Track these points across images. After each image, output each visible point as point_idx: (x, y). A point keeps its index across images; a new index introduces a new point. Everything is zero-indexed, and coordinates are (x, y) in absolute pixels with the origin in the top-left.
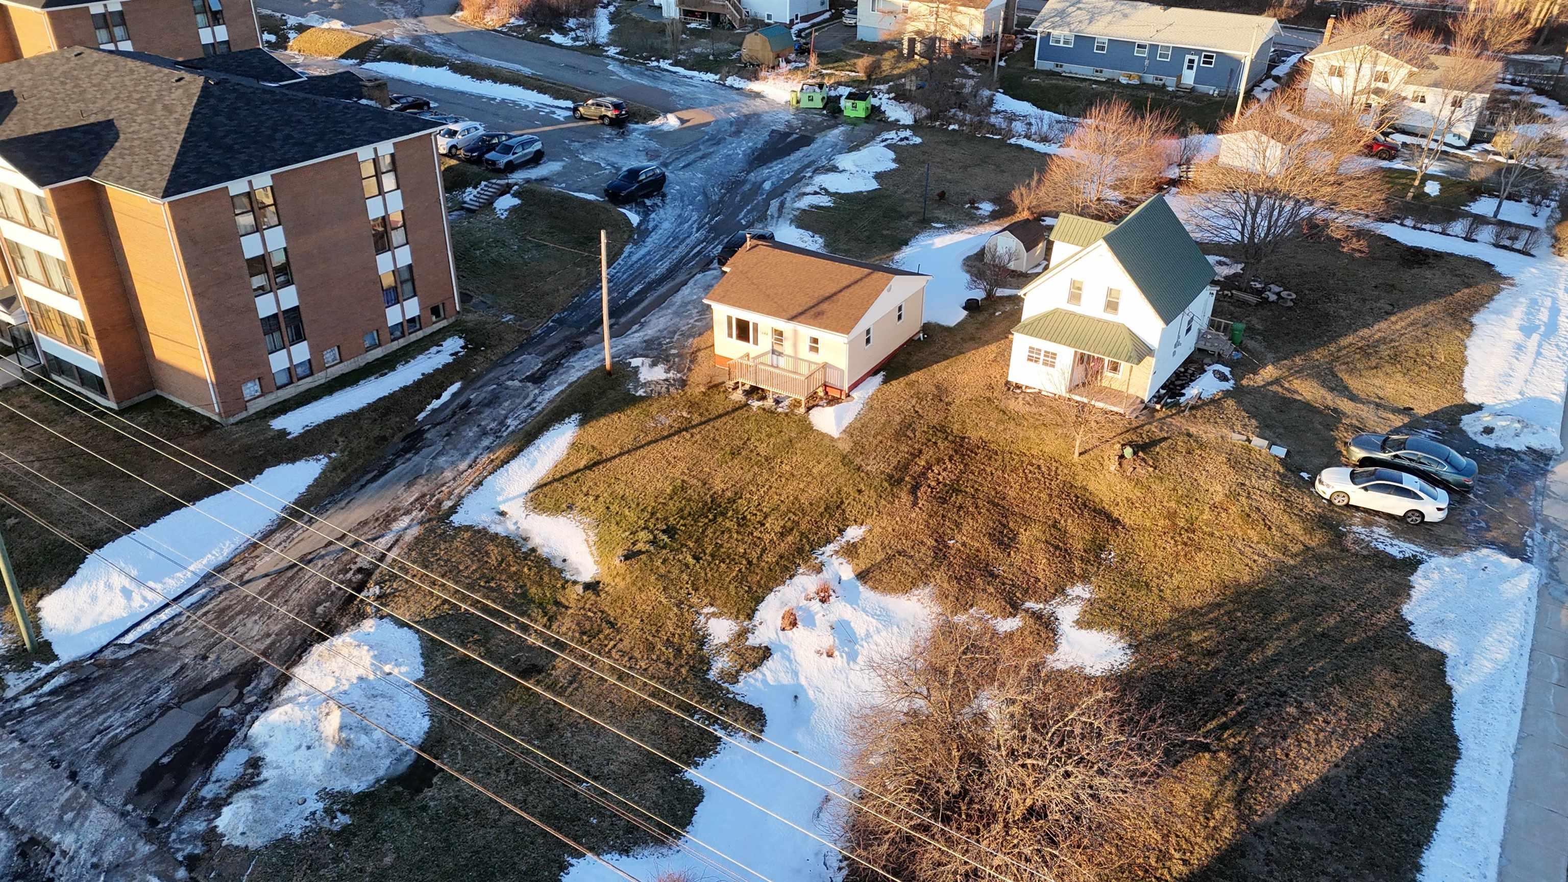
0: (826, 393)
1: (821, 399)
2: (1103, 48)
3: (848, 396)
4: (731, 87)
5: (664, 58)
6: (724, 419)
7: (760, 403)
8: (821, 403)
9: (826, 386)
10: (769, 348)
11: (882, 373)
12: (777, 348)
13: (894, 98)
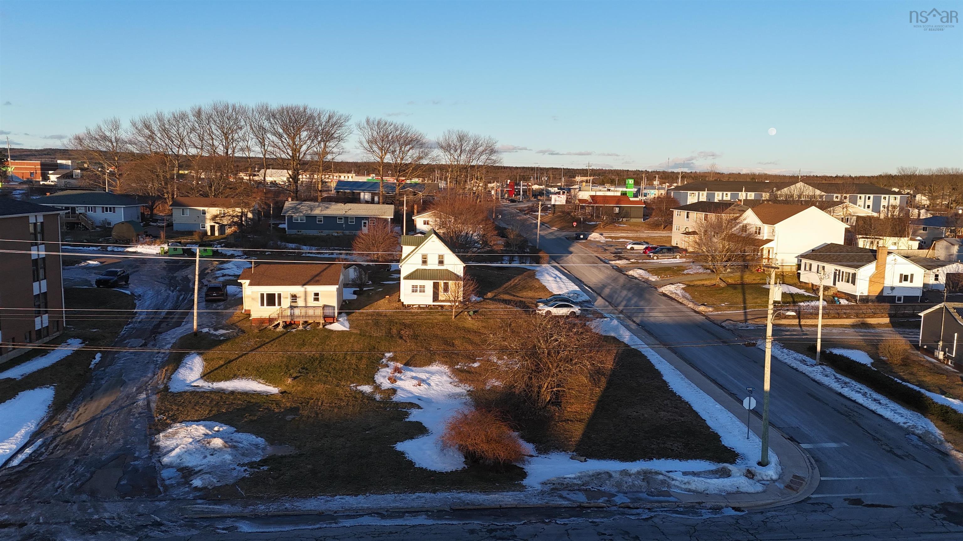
2: (321, 221)
3: (337, 320)
6: (283, 337)
10: (288, 306)
12: (293, 304)
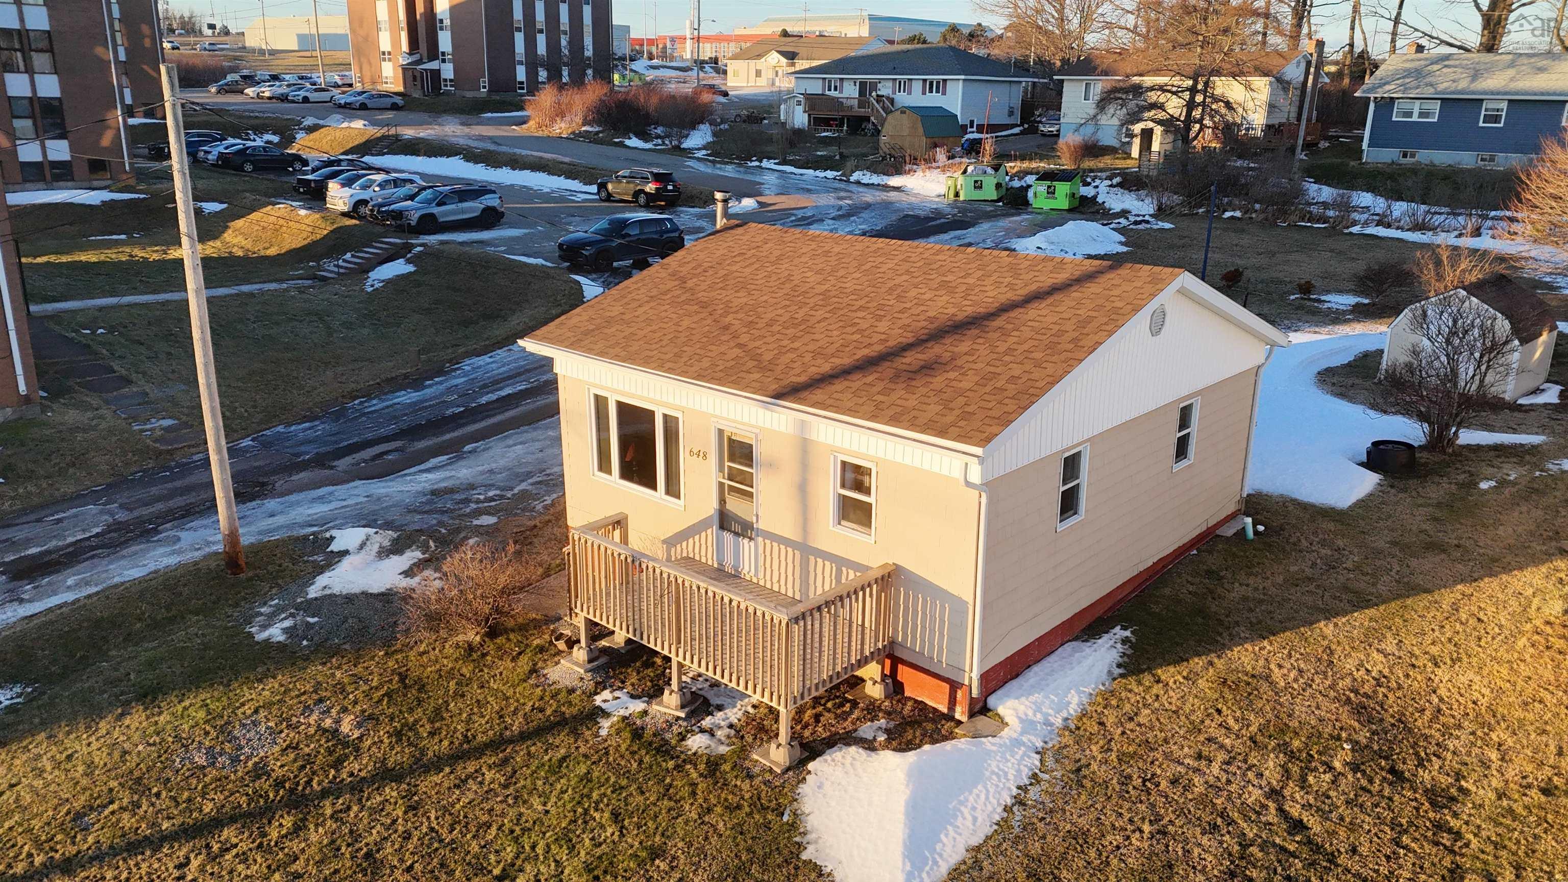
0: (896, 688)
1: (872, 710)
2: (1497, 119)
3: (980, 709)
4: (858, 183)
5: (769, 158)
7: (638, 706)
8: (867, 730)
9: (896, 661)
10: (710, 507)
11: (1119, 632)
12: (734, 505)
13: (1120, 185)
